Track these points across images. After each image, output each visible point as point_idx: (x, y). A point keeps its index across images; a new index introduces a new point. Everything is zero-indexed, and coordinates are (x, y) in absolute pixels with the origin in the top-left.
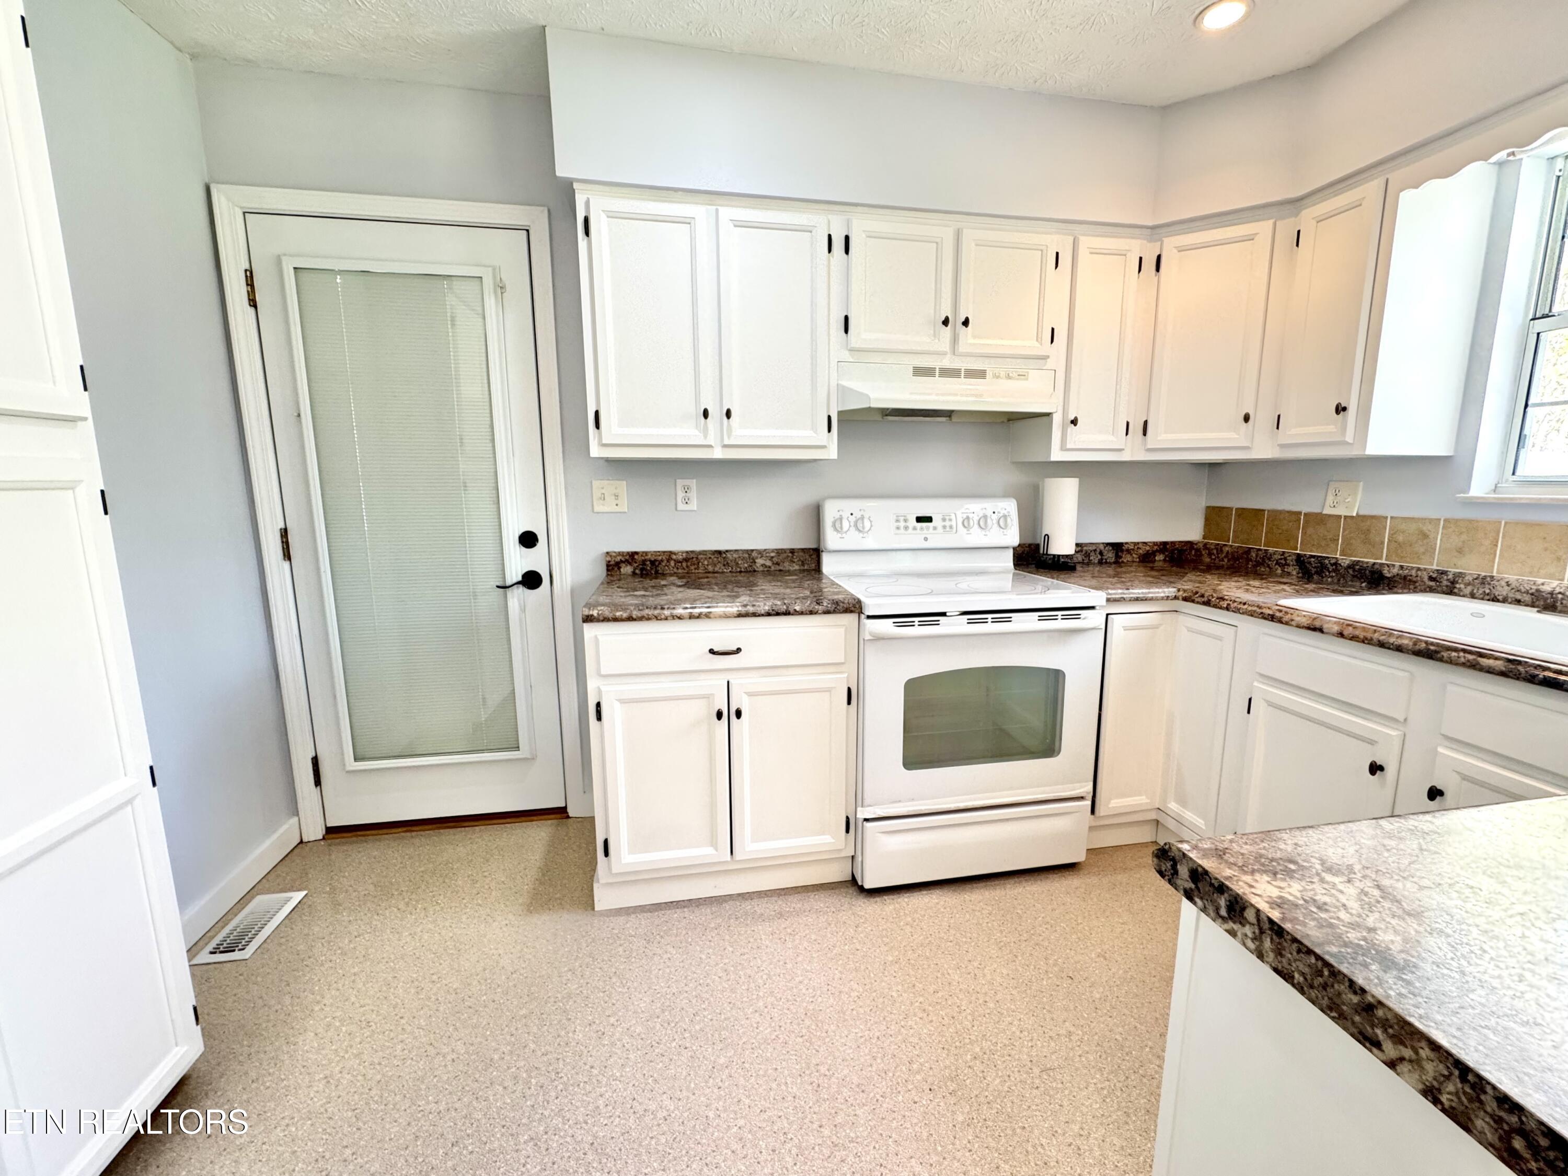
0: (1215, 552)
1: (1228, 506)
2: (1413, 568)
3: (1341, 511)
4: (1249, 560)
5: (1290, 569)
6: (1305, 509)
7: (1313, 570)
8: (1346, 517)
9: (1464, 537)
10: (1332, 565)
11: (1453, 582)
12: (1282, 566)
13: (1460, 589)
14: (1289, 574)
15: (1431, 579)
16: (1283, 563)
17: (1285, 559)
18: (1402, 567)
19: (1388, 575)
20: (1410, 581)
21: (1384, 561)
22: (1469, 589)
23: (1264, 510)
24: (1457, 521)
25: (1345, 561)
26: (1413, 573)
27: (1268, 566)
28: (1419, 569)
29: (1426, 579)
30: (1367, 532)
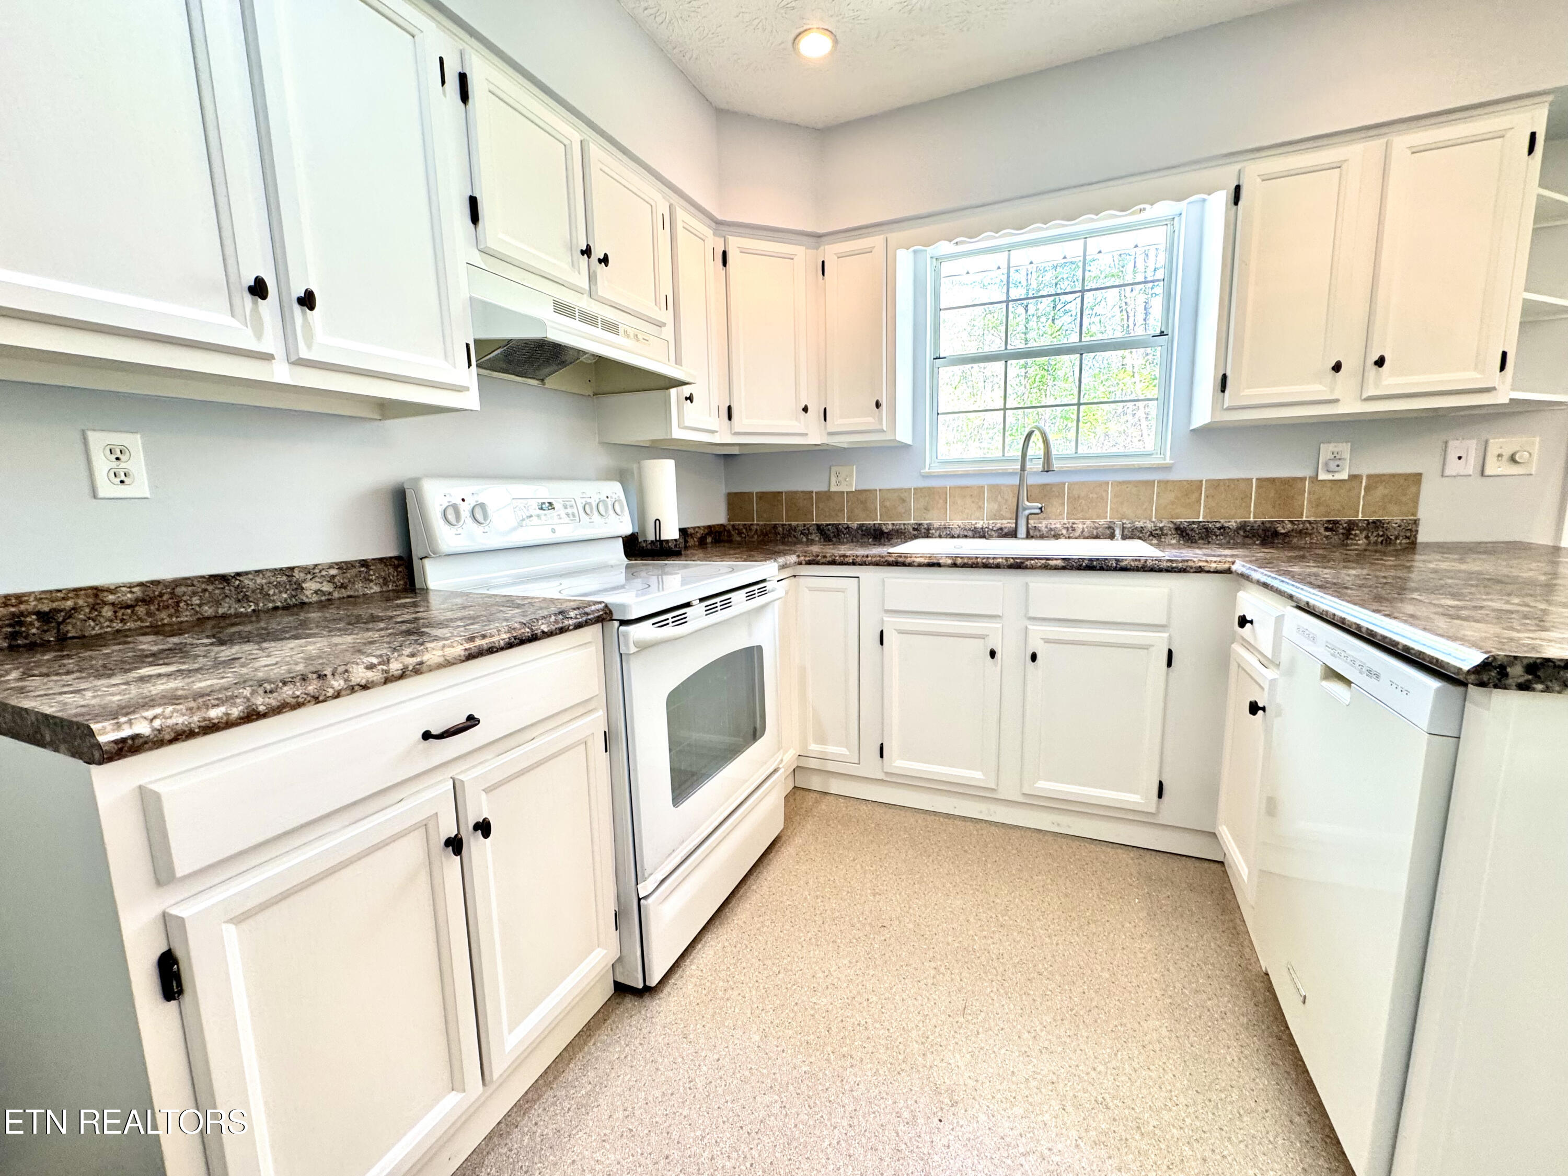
0: (744, 531)
1: (747, 490)
2: (900, 524)
3: (844, 488)
4: (777, 534)
5: (813, 537)
6: (815, 489)
7: (832, 535)
8: (847, 492)
9: (927, 499)
10: (845, 529)
11: (928, 529)
12: (806, 535)
13: (933, 534)
14: (812, 540)
15: (914, 529)
16: (806, 532)
17: (808, 529)
18: (893, 524)
19: (886, 531)
20: (901, 533)
21: (879, 522)
22: (938, 532)
23: (782, 493)
24: (921, 489)
25: (854, 524)
26: (902, 527)
27: (795, 536)
28: (904, 524)
29: (911, 530)
30: (863, 503)
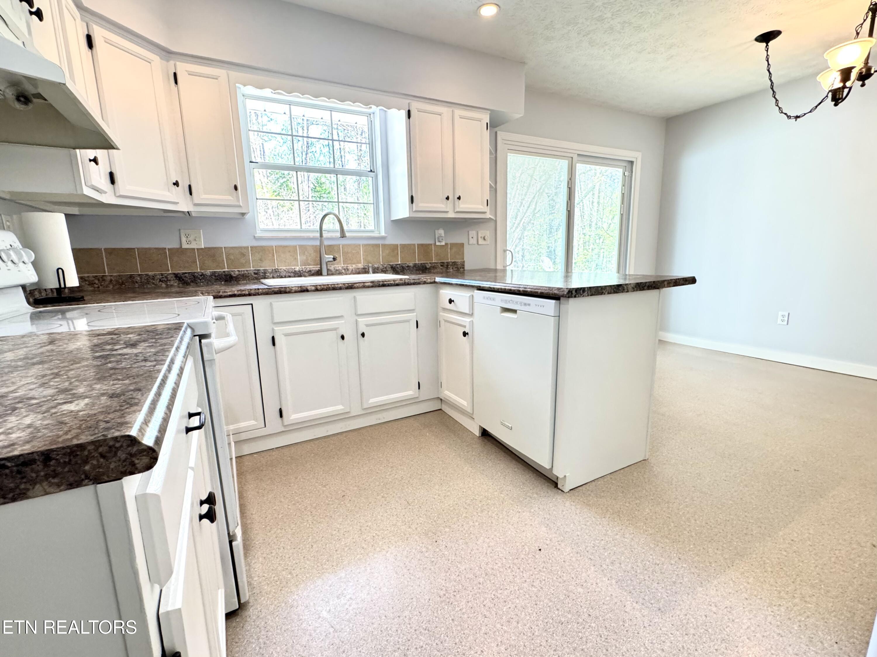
0: (97, 282)
1: (94, 247)
2: (244, 271)
3: (193, 246)
4: (134, 282)
5: (172, 283)
6: (168, 246)
7: (189, 281)
8: (197, 249)
9: (261, 253)
10: (201, 276)
11: (265, 273)
12: (166, 282)
13: (268, 276)
14: (172, 286)
15: (255, 274)
16: (164, 279)
17: (166, 277)
18: (239, 271)
19: (234, 276)
20: (246, 276)
21: (226, 270)
22: (272, 275)
23: (134, 249)
24: (256, 247)
25: (208, 272)
26: (246, 272)
27: (153, 283)
28: (247, 271)
29: (253, 274)
30: (213, 256)
